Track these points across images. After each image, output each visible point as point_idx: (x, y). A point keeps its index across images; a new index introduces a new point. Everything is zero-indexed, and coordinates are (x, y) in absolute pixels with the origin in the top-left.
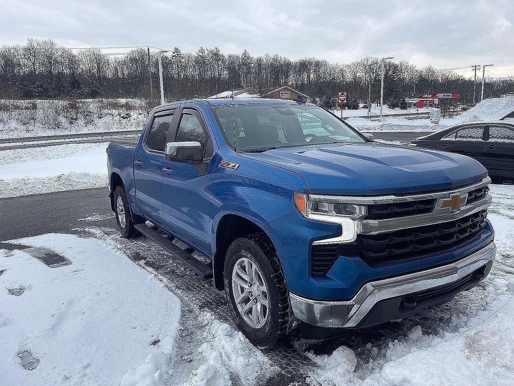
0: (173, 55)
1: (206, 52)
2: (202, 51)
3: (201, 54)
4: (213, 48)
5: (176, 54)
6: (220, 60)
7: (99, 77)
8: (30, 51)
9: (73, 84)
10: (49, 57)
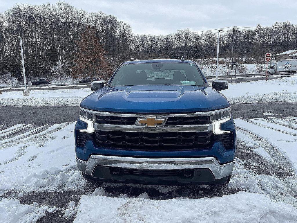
0: (256, 29)
1: (280, 24)
2: (277, 24)
3: (276, 27)
4: (285, 22)
5: (258, 28)
6: (290, 29)
7: (210, 47)
8: (178, 36)
9: (196, 51)
10: (187, 38)
